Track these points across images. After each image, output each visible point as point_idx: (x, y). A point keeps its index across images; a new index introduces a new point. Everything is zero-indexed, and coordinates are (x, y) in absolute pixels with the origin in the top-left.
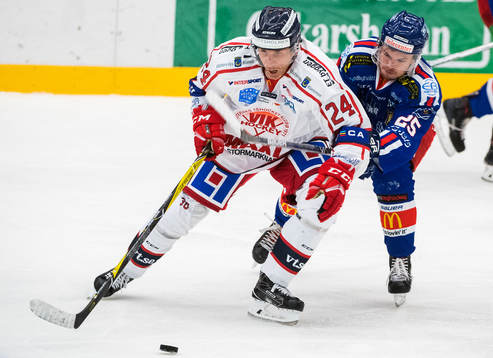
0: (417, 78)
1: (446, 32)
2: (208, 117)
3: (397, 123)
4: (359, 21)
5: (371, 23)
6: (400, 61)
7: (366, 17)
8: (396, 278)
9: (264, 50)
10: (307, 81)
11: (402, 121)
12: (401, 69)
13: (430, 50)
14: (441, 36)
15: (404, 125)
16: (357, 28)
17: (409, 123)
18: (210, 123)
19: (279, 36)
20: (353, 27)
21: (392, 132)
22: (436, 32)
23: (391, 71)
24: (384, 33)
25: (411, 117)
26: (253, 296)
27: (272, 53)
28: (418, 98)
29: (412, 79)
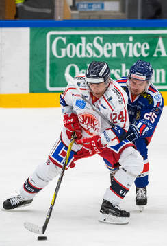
0: (151, 93)
1: (163, 71)
2: (72, 120)
3: (145, 117)
4: (120, 68)
5: (126, 68)
6: (140, 85)
7: (124, 66)
8: (140, 198)
9: (92, 84)
10: (110, 98)
11: (147, 116)
12: (141, 89)
13: (156, 80)
14: (161, 73)
15: (148, 118)
16: (119, 71)
17: (151, 117)
18: (73, 123)
19: (98, 77)
20: (117, 70)
21: (143, 123)
22: (158, 71)
23: (136, 91)
24: (131, 72)
25: (151, 113)
26: (101, 212)
27: (95, 85)
28: (153, 103)
29: (148, 94)
